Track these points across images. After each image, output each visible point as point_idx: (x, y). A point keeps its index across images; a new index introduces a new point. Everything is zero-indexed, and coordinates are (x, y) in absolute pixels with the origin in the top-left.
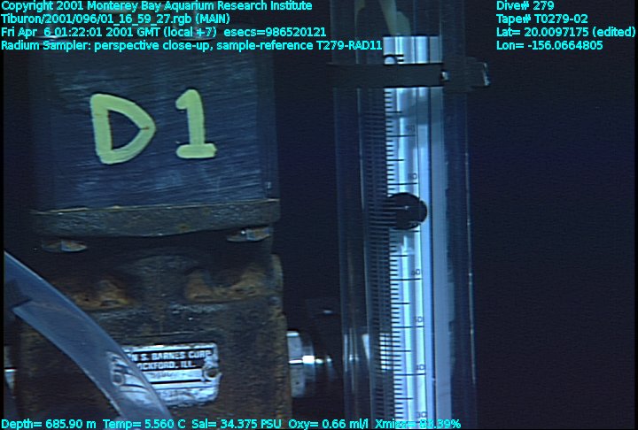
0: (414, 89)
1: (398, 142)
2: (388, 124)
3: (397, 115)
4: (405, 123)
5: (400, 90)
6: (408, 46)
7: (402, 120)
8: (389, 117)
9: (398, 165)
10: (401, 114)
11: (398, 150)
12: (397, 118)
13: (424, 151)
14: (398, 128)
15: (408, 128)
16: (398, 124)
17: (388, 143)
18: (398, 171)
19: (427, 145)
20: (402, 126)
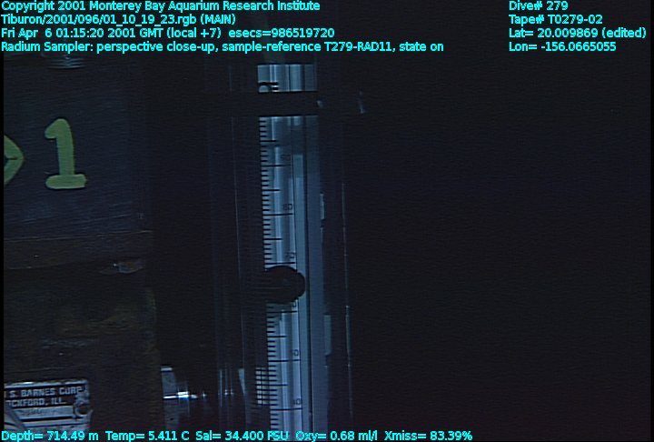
0: (289, 117)
1: (273, 171)
2: (263, 154)
3: (272, 144)
4: (280, 152)
5: (276, 118)
6: (282, 73)
7: (277, 149)
8: (264, 146)
9: (273, 195)
10: (276, 144)
11: (273, 180)
12: (272, 147)
13: (299, 181)
14: (274, 157)
15: (283, 157)
16: (274, 153)
17: (264, 173)
18: (273, 201)
19: (302, 176)
20: (277, 156)
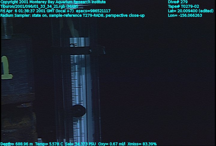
0: (80, 55)
1: (75, 73)
2: (72, 67)
3: (75, 64)
4: (77, 67)
5: (76, 56)
6: (78, 41)
7: (76, 66)
8: (72, 65)
9: (75, 81)
10: (76, 64)
11: (75, 76)
12: (75, 65)
13: (84, 76)
15: (78, 69)
17: (72, 74)
18: (75, 83)
19: (85, 74)
20: (76, 68)
